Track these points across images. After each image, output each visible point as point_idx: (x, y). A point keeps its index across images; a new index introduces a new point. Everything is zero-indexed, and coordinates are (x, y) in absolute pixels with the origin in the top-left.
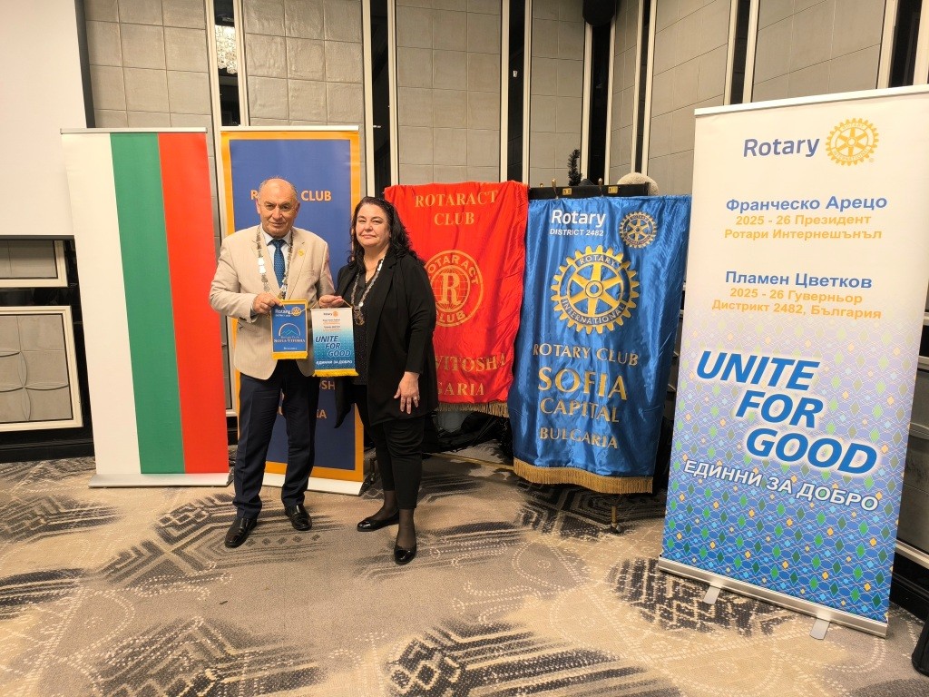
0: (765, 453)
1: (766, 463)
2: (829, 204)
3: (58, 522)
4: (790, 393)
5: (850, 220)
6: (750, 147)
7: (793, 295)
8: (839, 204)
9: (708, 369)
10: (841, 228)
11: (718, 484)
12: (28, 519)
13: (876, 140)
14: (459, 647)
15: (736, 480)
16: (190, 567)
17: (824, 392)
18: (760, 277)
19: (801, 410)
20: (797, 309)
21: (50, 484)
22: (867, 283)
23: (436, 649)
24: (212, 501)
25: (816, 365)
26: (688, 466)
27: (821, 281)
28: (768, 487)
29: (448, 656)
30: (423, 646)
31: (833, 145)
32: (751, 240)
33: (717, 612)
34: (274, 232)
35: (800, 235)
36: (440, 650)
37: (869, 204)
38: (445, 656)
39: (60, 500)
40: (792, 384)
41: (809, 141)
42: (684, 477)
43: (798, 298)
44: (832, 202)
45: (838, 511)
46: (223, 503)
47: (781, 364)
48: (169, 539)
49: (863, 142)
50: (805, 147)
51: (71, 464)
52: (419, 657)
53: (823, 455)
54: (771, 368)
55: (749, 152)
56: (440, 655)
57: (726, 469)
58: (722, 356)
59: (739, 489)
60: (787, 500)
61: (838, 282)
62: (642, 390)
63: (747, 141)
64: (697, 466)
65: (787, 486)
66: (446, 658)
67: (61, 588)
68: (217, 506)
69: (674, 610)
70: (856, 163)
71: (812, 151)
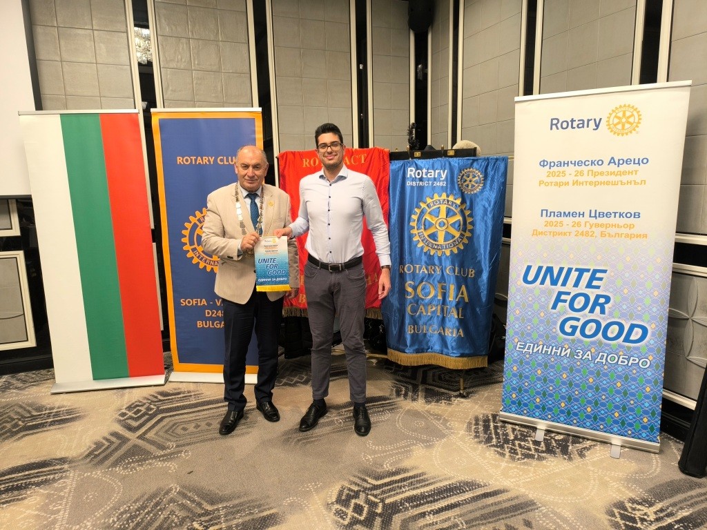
0: (573, 333)
1: (573, 341)
2: (610, 162)
3: (34, 423)
4: (588, 291)
5: (624, 173)
6: (555, 123)
7: (588, 224)
8: (617, 163)
9: (530, 278)
10: (618, 178)
11: (540, 357)
12: (7, 422)
13: (640, 119)
14: (375, 487)
15: (553, 354)
16: (155, 448)
17: (611, 290)
18: (564, 213)
19: (596, 303)
20: (590, 234)
21: (17, 394)
22: (637, 215)
23: (360, 491)
24: (156, 397)
25: (605, 271)
26: (518, 346)
27: (606, 215)
28: (575, 357)
29: (370, 495)
30: (350, 489)
31: (611, 122)
32: (557, 187)
33: (546, 446)
34: (248, 187)
35: (591, 183)
36: (363, 491)
37: (636, 162)
38: (368, 495)
39: (30, 405)
40: (589, 285)
41: (595, 120)
42: (516, 354)
43: (591, 227)
44: (612, 161)
45: (623, 370)
46: (165, 398)
47: (581, 272)
48: (130, 429)
49: (631, 120)
50: (592, 124)
51: (28, 376)
52: (349, 498)
53: (612, 333)
54: (574, 275)
55: (554, 127)
56: (364, 495)
57: (545, 347)
58: (540, 268)
59: (555, 360)
60: (589, 365)
61: (618, 215)
62: (479, 295)
63: (552, 120)
64: (525, 346)
65: (588, 356)
66: (369, 496)
67: (55, 473)
68: (160, 401)
69: (517, 448)
70: (627, 134)
71: (597, 126)
